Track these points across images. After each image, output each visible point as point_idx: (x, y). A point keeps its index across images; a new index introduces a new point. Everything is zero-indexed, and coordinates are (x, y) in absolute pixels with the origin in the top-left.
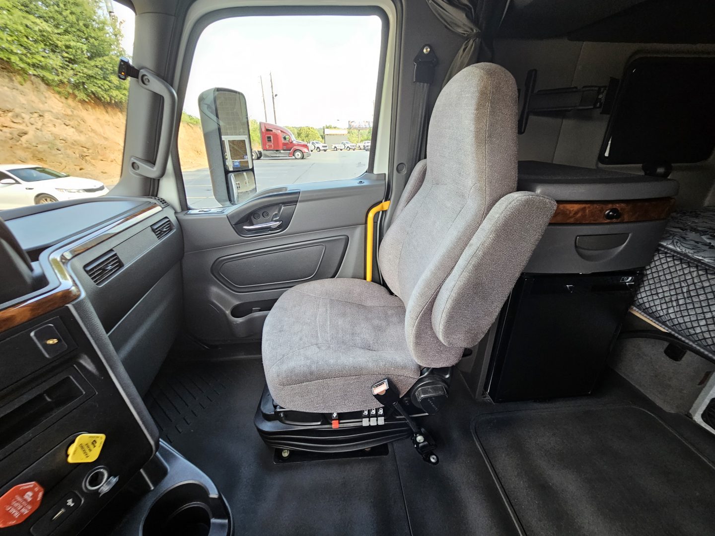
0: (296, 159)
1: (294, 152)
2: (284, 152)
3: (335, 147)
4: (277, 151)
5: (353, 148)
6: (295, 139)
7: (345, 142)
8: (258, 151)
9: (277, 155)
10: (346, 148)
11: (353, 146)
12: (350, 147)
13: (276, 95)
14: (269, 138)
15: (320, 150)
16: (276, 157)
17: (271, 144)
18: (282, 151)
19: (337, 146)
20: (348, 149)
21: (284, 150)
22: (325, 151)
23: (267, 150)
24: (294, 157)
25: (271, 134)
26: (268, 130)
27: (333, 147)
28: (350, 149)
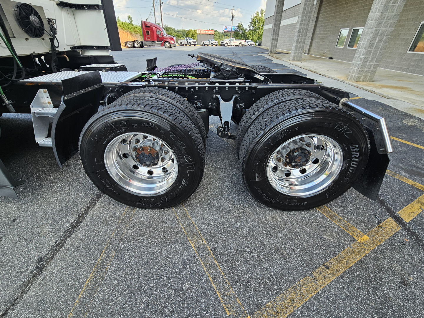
0: (166, 48)
1: (164, 43)
2: (157, 42)
3: (203, 43)
4: (153, 42)
5: (215, 44)
6: (165, 33)
7: (210, 39)
8: (141, 42)
9: (153, 45)
10: (210, 44)
11: (216, 43)
12: (213, 43)
13: (162, 3)
14: (148, 32)
15: (191, 44)
16: (153, 46)
17: (149, 36)
18: (156, 42)
19: (204, 42)
20: (212, 44)
21: (158, 41)
22: (195, 45)
23: (146, 41)
24: (164, 47)
25: (148, 29)
26: (147, 27)
27: (202, 43)
28: (213, 44)
